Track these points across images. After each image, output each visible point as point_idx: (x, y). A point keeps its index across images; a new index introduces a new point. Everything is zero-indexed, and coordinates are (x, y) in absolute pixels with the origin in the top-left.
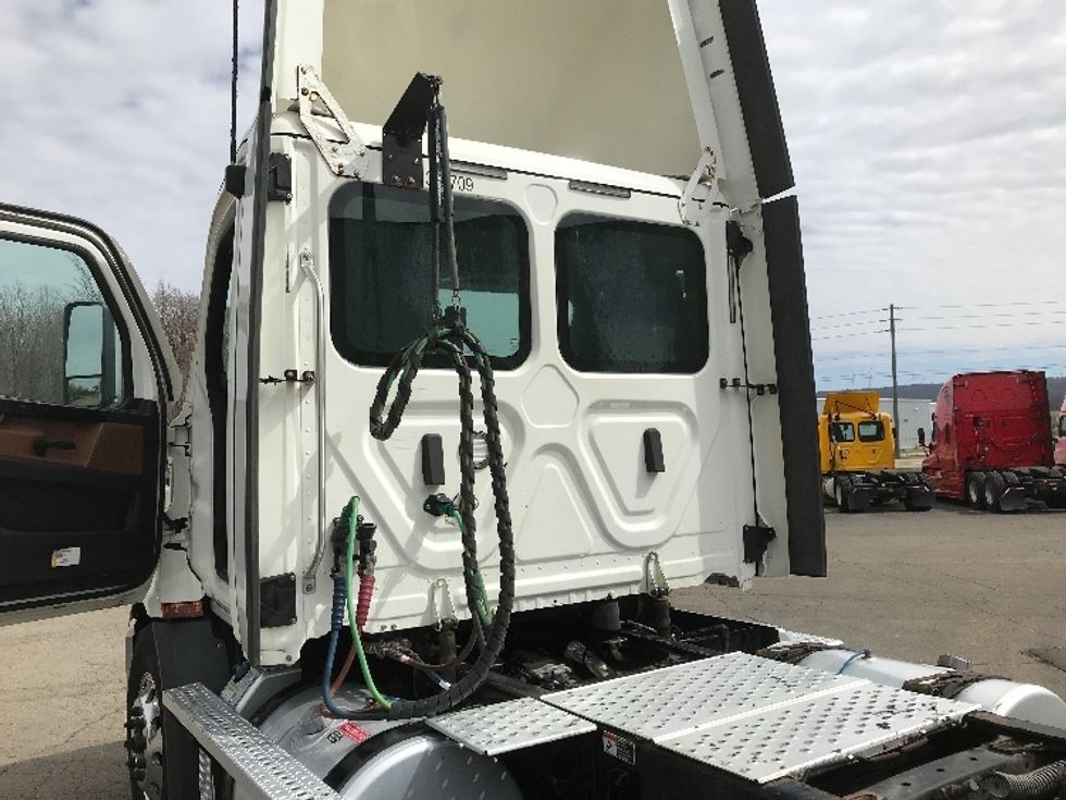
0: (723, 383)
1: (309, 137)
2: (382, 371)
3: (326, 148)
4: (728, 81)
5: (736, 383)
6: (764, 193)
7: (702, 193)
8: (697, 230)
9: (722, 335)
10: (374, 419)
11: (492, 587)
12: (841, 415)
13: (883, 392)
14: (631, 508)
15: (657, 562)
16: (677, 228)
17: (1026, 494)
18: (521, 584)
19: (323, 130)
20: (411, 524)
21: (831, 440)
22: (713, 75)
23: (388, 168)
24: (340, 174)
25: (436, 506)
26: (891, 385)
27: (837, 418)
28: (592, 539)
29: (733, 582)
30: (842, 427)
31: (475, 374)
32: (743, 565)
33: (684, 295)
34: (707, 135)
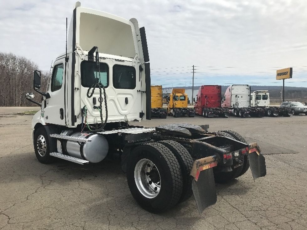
0: (138, 91)
1: (78, 54)
2: (89, 88)
3: (80, 55)
4: (140, 42)
5: (140, 91)
6: (145, 62)
7: (135, 61)
8: (134, 67)
9: (138, 83)
10: (88, 95)
11: (104, 119)
12: (176, 94)
13: (189, 88)
14: (123, 109)
15: (127, 117)
16: (132, 67)
17: (213, 114)
18: (109, 119)
19: (80, 53)
20: (91, 110)
21: (173, 100)
22: (138, 41)
23: (89, 58)
24: (82, 59)
25: (95, 108)
26: (192, 86)
27: (175, 95)
28: (117, 113)
29: (138, 121)
30: (176, 97)
31: (102, 89)
32: (140, 118)
33: (133, 77)
34: (137, 51)
